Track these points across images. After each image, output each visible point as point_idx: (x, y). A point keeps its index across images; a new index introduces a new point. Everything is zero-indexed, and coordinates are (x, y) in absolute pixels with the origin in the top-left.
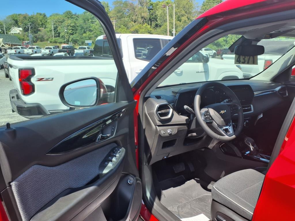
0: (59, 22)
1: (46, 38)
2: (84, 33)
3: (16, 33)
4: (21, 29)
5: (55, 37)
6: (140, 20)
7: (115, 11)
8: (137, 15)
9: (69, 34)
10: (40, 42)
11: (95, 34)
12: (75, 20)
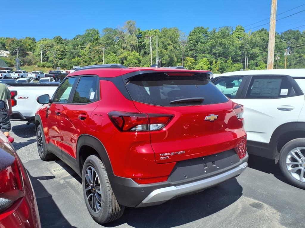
0: (48, 47)
1: (33, 62)
2: (73, 58)
3: (3, 57)
4: (8, 52)
5: (43, 61)
6: (129, 47)
7: (105, 38)
8: (126, 43)
9: (58, 58)
10: (28, 66)
12: (64, 46)
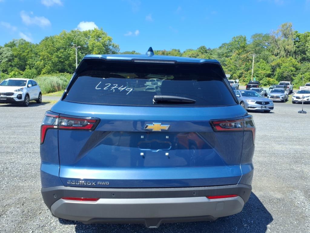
6: (283, 53)
7: (254, 44)
8: (279, 48)
11: (229, 68)
